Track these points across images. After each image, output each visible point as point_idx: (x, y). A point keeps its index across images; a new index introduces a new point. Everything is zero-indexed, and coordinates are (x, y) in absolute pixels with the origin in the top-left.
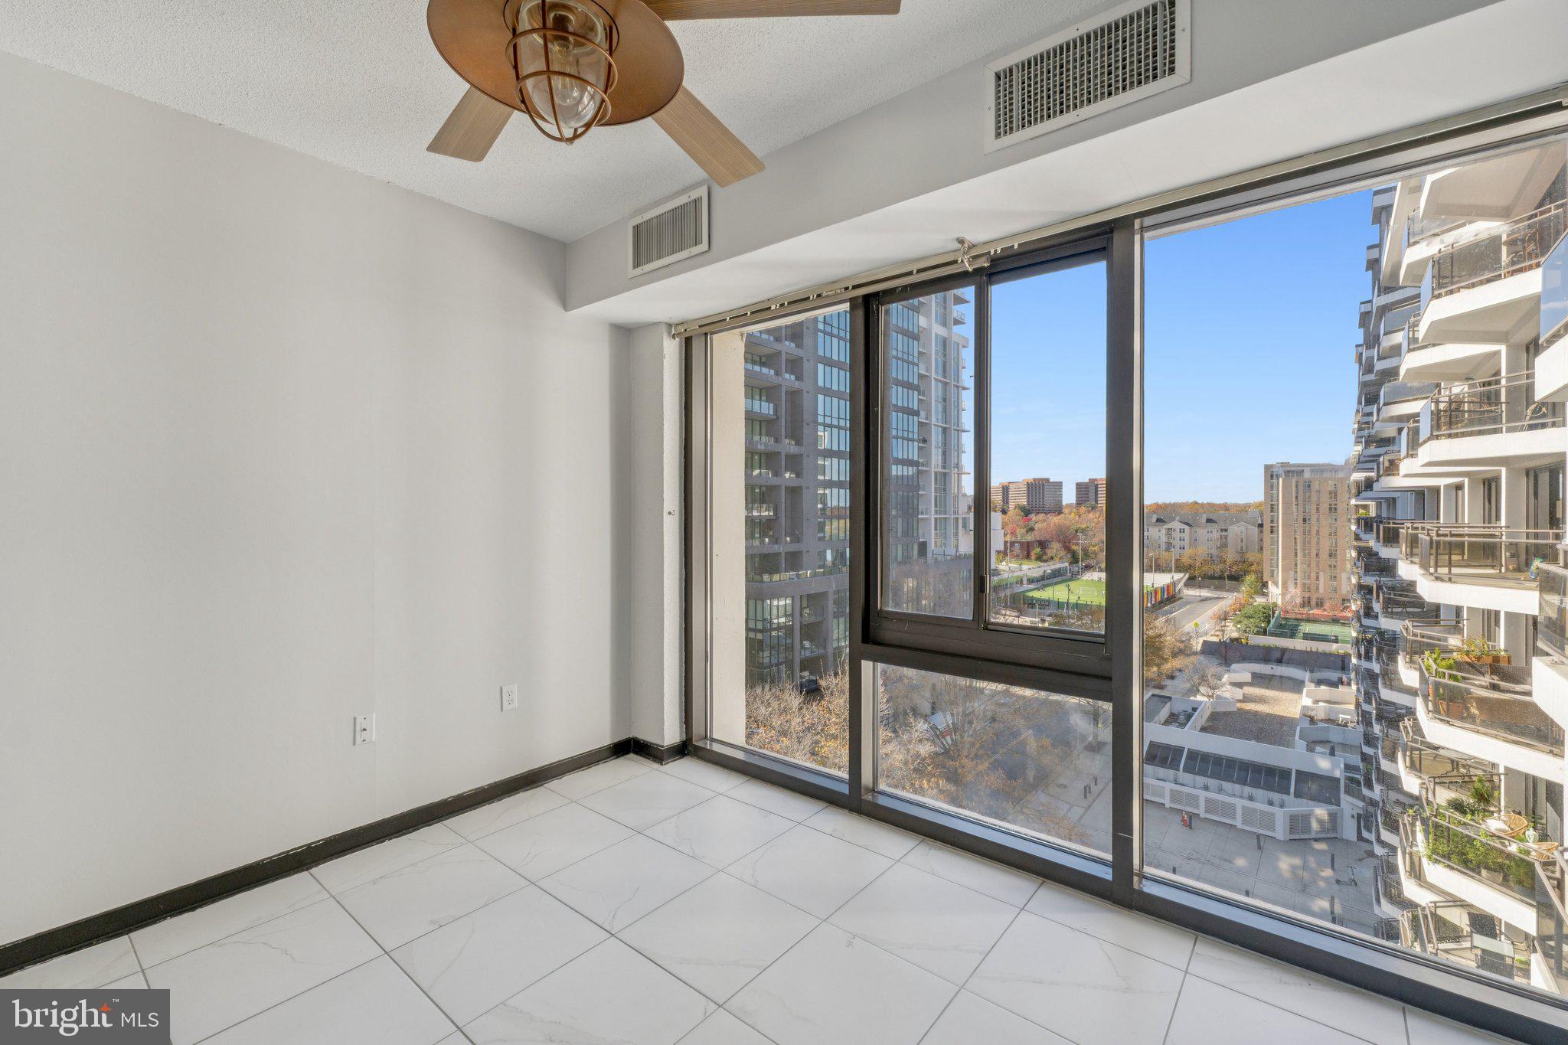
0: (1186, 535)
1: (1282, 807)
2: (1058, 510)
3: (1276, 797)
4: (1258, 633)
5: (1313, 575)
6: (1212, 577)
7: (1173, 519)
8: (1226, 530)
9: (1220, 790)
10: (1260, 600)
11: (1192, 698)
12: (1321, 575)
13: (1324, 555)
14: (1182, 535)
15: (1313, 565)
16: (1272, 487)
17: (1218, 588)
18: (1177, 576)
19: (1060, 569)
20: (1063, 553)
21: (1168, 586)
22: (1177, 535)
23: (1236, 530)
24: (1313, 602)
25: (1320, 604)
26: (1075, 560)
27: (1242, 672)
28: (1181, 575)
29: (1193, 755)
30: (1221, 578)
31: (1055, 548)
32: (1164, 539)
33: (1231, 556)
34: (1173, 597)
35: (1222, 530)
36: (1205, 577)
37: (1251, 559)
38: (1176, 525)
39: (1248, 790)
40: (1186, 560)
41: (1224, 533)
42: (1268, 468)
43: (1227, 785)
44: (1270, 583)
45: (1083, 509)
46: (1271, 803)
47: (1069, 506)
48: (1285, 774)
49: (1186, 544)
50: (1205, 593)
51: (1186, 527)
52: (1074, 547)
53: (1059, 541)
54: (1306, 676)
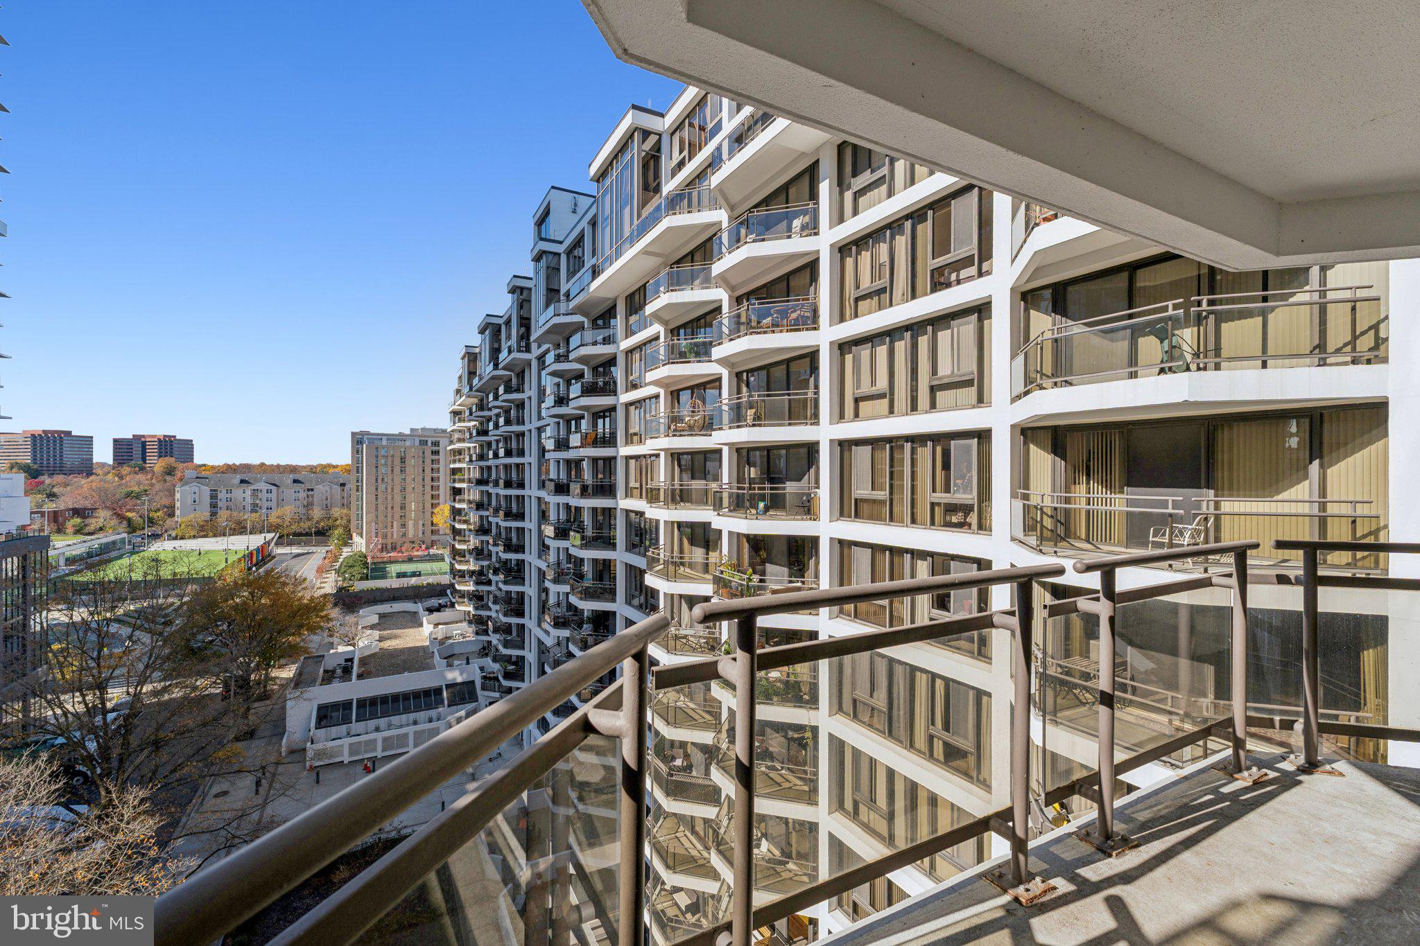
0: (274, 496)
1: (438, 720)
2: (87, 468)
3: (433, 713)
4: (361, 579)
5: (389, 524)
6: (300, 534)
7: (257, 480)
8: (312, 490)
9: (390, 727)
10: (346, 551)
11: (332, 651)
12: (395, 523)
13: (397, 509)
14: (269, 495)
15: (389, 516)
16: (358, 452)
17: (307, 544)
18: (269, 536)
19: (114, 543)
20: (115, 522)
21: (262, 546)
22: (264, 495)
23: (321, 490)
24: (389, 547)
25: (394, 548)
26: (132, 528)
27: (369, 615)
28: (273, 535)
29: (362, 703)
30: (307, 534)
31: (103, 516)
32: (249, 500)
33: (317, 513)
34: (269, 555)
35: (308, 490)
36: (295, 534)
37: (336, 515)
38: (263, 486)
39: (412, 716)
40: (273, 519)
41: (311, 493)
42: (353, 434)
43: (395, 719)
44: (354, 535)
45: (125, 470)
46: (430, 720)
47: (103, 465)
48: (438, 691)
49: (273, 504)
50: (295, 550)
51: (273, 488)
52: (129, 514)
53: (107, 508)
54: (419, 607)
